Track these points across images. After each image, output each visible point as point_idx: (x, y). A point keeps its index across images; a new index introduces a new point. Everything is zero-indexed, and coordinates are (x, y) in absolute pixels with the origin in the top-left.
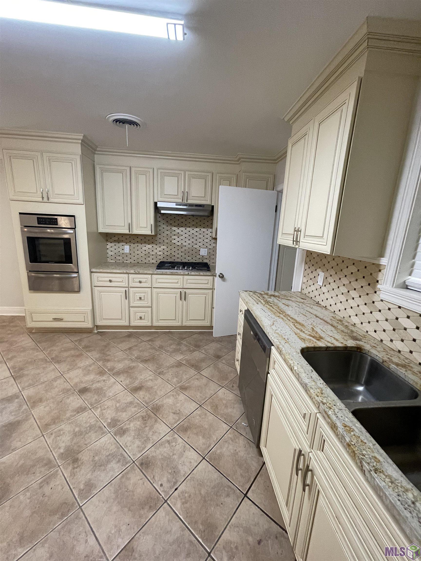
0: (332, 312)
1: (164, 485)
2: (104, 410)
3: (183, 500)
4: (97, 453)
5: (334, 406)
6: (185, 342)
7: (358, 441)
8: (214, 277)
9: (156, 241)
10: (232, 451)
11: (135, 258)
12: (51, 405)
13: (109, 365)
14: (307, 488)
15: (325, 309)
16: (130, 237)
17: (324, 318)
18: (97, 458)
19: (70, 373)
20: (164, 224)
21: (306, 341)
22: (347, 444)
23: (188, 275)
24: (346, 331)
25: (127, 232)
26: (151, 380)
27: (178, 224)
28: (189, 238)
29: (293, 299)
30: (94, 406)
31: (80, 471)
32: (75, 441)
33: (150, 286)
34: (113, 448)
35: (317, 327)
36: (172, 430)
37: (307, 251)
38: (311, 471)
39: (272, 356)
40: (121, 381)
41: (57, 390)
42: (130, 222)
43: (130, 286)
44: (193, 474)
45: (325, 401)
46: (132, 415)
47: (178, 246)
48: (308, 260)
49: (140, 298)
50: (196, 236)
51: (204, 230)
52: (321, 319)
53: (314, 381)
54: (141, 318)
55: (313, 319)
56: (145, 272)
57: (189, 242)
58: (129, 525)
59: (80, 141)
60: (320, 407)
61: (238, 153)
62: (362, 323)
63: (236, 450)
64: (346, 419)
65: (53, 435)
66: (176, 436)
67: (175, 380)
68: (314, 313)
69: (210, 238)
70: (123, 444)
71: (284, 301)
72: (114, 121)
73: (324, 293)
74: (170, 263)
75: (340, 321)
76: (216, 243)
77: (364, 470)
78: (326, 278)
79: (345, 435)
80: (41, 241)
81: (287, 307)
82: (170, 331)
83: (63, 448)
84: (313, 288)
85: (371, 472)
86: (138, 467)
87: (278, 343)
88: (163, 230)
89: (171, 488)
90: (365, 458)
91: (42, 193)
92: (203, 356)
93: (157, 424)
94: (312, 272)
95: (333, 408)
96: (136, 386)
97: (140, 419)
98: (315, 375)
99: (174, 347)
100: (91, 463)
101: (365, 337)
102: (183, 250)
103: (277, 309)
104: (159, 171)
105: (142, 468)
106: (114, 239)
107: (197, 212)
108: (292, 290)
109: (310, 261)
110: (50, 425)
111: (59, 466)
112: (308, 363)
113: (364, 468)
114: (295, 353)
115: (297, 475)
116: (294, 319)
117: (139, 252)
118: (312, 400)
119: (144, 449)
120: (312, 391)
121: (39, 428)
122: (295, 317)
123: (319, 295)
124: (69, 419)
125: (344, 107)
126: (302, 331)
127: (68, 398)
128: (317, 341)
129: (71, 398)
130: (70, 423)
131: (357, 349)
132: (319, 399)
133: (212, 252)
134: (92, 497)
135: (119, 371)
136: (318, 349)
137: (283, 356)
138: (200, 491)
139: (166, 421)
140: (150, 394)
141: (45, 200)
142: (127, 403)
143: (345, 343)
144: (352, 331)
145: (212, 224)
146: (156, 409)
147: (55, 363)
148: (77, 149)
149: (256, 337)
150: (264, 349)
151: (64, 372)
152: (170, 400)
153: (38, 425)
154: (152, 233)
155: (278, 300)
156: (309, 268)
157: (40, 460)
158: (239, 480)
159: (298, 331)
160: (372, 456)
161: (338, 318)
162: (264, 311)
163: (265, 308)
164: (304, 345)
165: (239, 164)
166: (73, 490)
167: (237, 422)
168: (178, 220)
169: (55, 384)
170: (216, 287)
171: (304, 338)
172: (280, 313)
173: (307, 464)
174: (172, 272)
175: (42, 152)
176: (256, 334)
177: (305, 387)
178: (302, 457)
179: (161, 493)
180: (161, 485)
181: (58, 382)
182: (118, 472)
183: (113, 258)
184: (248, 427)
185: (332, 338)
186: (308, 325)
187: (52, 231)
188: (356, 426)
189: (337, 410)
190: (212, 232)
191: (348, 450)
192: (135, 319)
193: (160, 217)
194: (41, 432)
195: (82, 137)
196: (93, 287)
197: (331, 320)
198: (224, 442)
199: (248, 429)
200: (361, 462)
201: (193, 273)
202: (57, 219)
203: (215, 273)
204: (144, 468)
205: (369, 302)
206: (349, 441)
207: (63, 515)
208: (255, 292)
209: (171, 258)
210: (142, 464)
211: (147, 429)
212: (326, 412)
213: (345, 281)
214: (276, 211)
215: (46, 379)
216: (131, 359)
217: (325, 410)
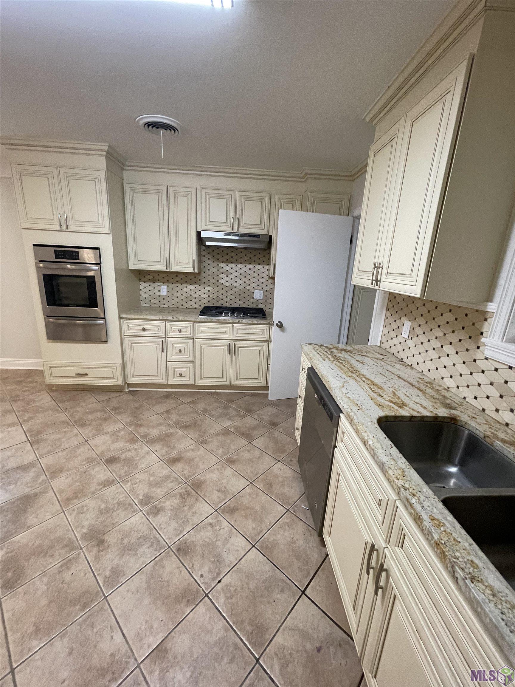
0: (419, 372)
1: (204, 576)
2: (135, 484)
3: (228, 595)
4: (127, 535)
5: (419, 493)
6: (234, 405)
7: (449, 539)
8: (271, 326)
9: (200, 280)
10: (288, 539)
11: (174, 302)
12: (73, 476)
13: (142, 430)
14: (380, 591)
15: (410, 368)
16: (168, 275)
17: (409, 380)
18: (126, 541)
19: (96, 438)
20: (209, 259)
21: (385, 409)
22: (435, 542)
23: (239, 323)
24: (436, 396)
25: (163, 269)
26: (192, 450)
27: (227, 260)
28: (241, 277)
29: (369, 355)
30: (123, 479)
31: (106, 554)
32: (100, 520)
33: (191, 336)
34: (145, 530)
35: (400, 390)
36: (216, 511)
37: (391, 293)
38: (386, 570)
39: (341, 426)
40: (156, 451)
41: (79, 458)
42: (167, 256)
43: (167, 336)
44: (240, 564)
45: (407, 486)
46: (168, 491)
47: (227, 287)
48: (391, 306)
49: (180, 351)
50: (250, 274)
51: (260, 267)
52: (404, 380)
53: (394, 460)
54: (181, 375)
55: (395, 381)
56: (186, 319)
57: (241, 282)
58: (162, 621)
59: (105, 153)
60: (401, 493)
61: (305, 168)
62: (458, 387)
63: (292, 538)
64: (435, 510)
65: (76, 512)
66: (221, 518)
67: (221, 451)
68: (397, 373)
69: (267, 278)
70: (157, 525)
71: (358, 357)
72: (145, 124)
73: (409, 348)
74: (217, 308)
75: (430, 383)
76: (273, 284)
77: (457, 578)
78: (413, 329)
79: (433, 531)
80: (62, 280)
81: (361, 364)
82: (217, 391)
83: (87, 527)
84: (396, 341)
85: (467, 581)
86: (175, 553)
87: (349, 410)
88: (209, 267)
89: (214, 579)
90: (458, 561)
91: (60, 220)
92: (256, 422)
93: (198, 503)
94: (395, 321)
95: (418, 495)
96: (173, 458)
97: (178, 497)
98: (395, 451)
99: (221, 411)
100: (120, 546)
101: (461, 404)
102: (232, 292)
103: (348, 367)
104: (204, 191)
105: (180, 555)
106: (148, 277)
107: (251, 243)
108: (369, 344)
109: (393, 306)
110: (71, 500)
111: (81, 548)
112: (386, 437)
113: (457, 575)
114: (369, 423)
115: (368, 574)
116: (371, 380)
117: (179, 295)
118: (391, 484)
119: (181, 532)
120: (390, 472)
121: (59, 502)
122: (372, 377)
123: (404, 350)
124: (93, 493)
125: (449, 96)
126: (379, 395)
127: (93, 469)
128: (399, 409)
129: (97, 469)
130: (94, 498)
131: (451, 420)
132: (400, 483)
133: (268, 295)
134: (120, 586)
135: (154, 438)
136: (400, 419)
137: (354, 426)
138: (248, 584)
139: (209, 500)
140: (191, 467)
141: (64, 228)
142: (163, 477)
143: (435, 411)
144: (445, 397)
145: (269, 259)
146: (198, 486)
147: (78, 426)
148: (101, 163)
149: (321, 401)
150: (331, 417)
151: (88, 438)
152: (214, 475)
153: (58, 499)
154: (194, 270)
155: (350, 355)
156: (392, 315)
157: (59, 540)
158: (295, 574)
159: (375, 395)
160: (468, 560)
161: (428, 380)
162: (332, 369)
163: (333, 366)
164: (382, 414)
165: (305, 181)
166: (98, 578)
167: (295, 505)
168: (227, 254)
169: (78, 452)
170: (272, 339)
171: (382, 404)
172: (352, 373)
173: (382, 562)
174: (218, 320)
175: (58, 168)
176: (321, 398)
177: (382, 467)
178: (375, 553)
179: (201, 585)
180: (202, 576)
181: (82, 449)
182: (150, 558)
183: (147, 301)
184: (309, 510)
185: (418, 405)
186: (389, 388)
187: (73, 267)
188: (447, 520)
189: (422, 498)
190: (270, 270)
191: (436, 550)
192: (174, 377)
193: (204, 250)
194: (62, 508)
195: (106, 148)
196: (123, 337)
197: (418, 382)
198: (279, 528)
199: (309, 513)
200: (453, 567)
201: (244, 321)
202: (78, 252)
203: (272, 321)
204: (181, 554)
205: (469, 360)
206: (438, 539)
207: (84, 607)
208: (321, 346)
209: (218, 302)
210: (179, 550)
211: (186, 508)
212: (407, 500)
213: (438, 333)
214: (351, 243)
215: (67, 446)
216: (169, 425)
217: (408, 497)
